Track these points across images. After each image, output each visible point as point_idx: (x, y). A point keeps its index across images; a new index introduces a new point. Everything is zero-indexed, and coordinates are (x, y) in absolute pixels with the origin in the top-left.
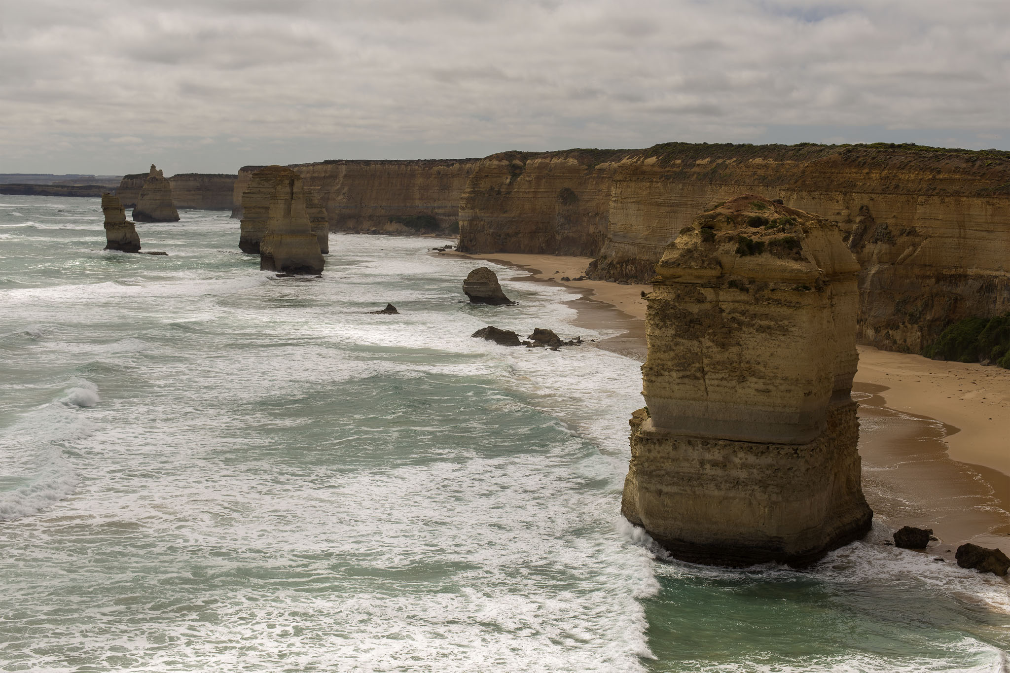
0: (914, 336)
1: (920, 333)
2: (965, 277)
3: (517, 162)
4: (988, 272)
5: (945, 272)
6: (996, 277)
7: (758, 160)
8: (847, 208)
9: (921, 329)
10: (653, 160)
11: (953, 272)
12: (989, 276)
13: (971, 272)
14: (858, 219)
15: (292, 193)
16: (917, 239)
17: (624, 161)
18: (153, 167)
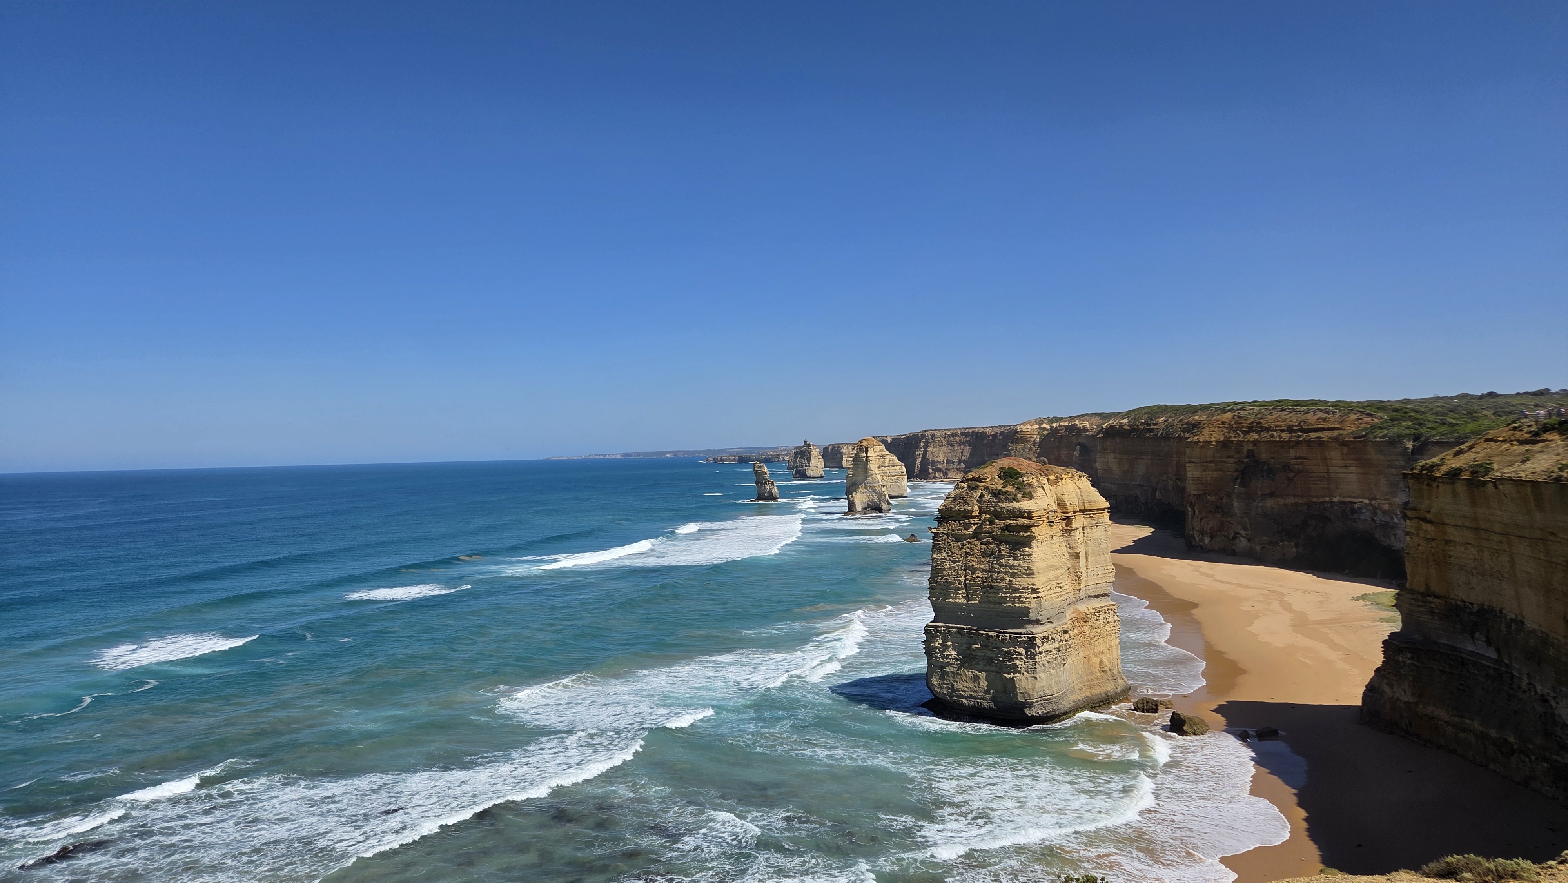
0: (1292, 550)
1: (1294, 549)
2: (1331, 502)
3: (1044, 425)
4: (1349, 500)
5: (1314, 500)
6: (1355, 503)
7: (1197, 417)
8: (1238, 453)
9: (1297, 545)
10: (1125, 421)
11: (1321, 500)
12: (1350, 502)
13: (1335, 500)
14: (1246, 460)
15: (867, 457)
16: (1292, 475)
17: (1111, 422)
18: (805, 442)
